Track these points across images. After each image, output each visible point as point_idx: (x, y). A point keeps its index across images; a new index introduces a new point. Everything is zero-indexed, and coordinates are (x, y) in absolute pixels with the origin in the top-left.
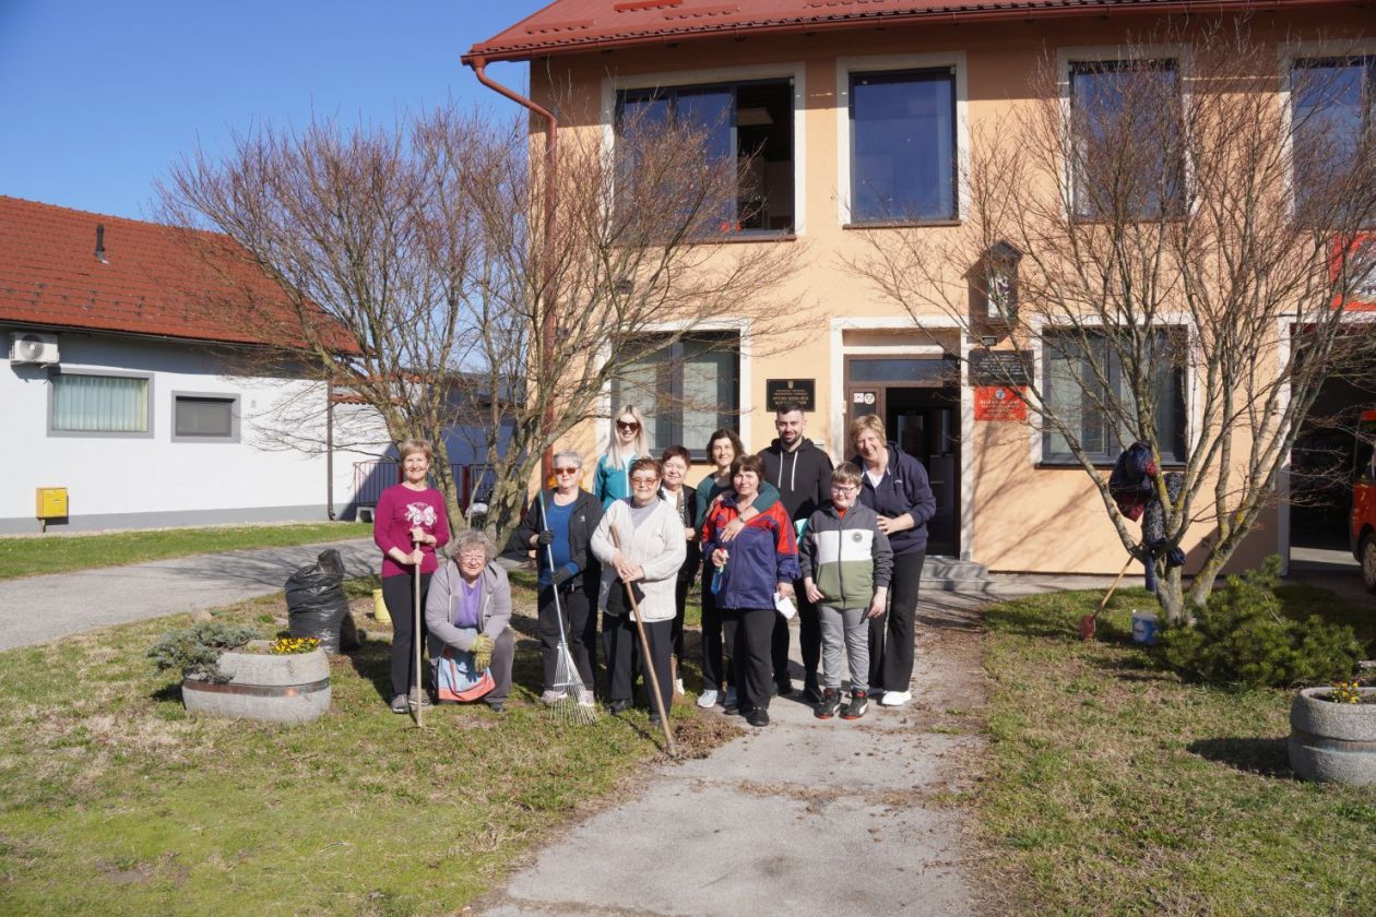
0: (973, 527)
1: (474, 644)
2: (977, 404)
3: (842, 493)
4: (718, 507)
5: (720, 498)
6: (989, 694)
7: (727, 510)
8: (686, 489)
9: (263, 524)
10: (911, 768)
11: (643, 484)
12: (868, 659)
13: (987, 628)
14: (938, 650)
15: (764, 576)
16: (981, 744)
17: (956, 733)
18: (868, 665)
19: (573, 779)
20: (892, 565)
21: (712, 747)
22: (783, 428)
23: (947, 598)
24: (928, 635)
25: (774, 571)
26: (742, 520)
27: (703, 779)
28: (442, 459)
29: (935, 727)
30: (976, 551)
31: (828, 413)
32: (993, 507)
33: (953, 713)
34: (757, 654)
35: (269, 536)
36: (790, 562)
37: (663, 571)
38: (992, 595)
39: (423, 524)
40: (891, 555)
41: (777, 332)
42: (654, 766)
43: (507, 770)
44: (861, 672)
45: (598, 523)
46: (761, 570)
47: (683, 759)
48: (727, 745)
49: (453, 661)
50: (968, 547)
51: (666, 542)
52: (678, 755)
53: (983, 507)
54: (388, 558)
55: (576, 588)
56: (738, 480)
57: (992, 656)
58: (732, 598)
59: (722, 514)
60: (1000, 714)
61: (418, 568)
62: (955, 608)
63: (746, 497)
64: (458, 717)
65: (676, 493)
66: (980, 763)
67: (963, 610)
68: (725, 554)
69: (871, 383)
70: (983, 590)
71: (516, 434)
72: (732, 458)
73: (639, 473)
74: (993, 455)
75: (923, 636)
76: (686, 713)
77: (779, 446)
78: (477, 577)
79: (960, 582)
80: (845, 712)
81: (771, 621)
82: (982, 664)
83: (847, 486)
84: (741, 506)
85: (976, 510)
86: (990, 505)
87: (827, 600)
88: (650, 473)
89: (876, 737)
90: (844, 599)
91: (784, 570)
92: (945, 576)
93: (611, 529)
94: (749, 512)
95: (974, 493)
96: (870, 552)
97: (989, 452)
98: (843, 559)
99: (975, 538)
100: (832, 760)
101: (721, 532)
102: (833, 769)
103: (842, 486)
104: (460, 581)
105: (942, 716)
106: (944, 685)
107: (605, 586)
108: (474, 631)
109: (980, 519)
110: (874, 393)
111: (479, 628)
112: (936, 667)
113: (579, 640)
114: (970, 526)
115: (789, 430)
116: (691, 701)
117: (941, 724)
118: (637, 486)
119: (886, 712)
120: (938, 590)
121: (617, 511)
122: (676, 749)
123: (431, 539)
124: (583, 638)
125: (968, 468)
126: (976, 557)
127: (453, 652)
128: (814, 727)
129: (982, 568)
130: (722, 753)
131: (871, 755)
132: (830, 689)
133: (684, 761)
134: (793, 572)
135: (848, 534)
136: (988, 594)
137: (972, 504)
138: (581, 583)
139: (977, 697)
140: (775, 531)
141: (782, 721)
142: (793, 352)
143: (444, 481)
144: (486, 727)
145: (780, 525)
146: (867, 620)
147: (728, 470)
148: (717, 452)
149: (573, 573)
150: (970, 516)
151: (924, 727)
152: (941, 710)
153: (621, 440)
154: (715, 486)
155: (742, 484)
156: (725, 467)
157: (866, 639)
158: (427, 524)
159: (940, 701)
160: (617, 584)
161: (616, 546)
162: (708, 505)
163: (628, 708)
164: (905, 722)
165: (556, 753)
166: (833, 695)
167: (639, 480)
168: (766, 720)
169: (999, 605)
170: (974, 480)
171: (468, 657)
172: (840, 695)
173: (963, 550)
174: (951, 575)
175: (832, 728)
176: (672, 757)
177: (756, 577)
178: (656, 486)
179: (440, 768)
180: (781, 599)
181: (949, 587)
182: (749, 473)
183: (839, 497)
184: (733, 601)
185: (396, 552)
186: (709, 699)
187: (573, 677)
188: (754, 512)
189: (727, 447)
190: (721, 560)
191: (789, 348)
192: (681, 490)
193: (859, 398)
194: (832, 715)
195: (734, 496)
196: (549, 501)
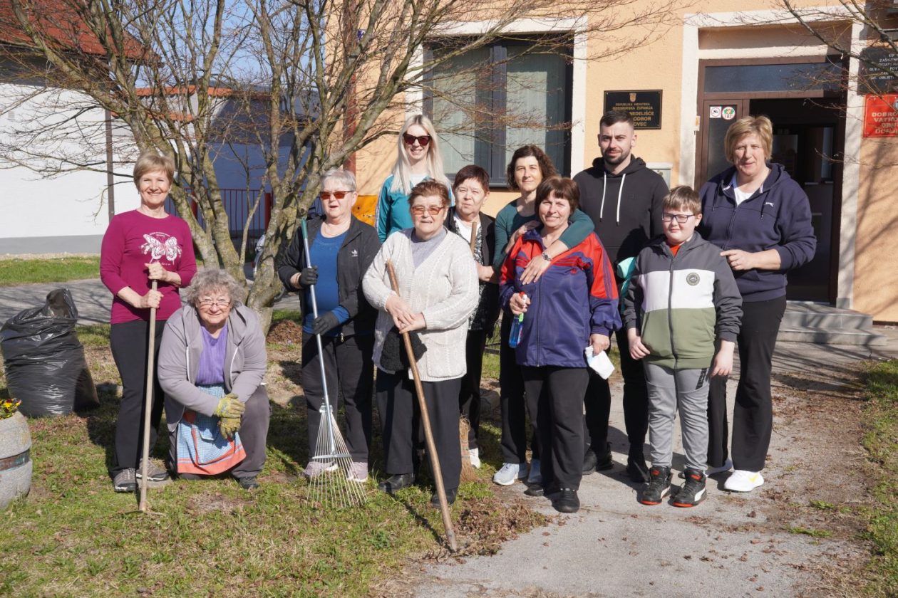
0: (855, 267)
1: (220, 406)
2: (868, 118)
3: (675, 222)
4: (520, 241)
5: (523, 230)
6: (870, 484)
7: (530, 245)
8: (484, 217)
9: (28, 256)
10: (758, 582)
11: (426, 214)
12: (706, 432)
13: (869, 394)
14: (802, 419)
15: (573, 326)
16: (856, 554)
17: (822, 536)
18: (707, 441)
19: (319, 584)
20: (741, 314)
21: (503, 539)
22: (606, 144)
23: (817, 354)
24: (790, 399)
25: (586, 320)
26: (546, 257)
27: (485, 585)
28: (210, 182)
29: (794, 525)
30: (856, 297)
31: (676, 131)
32: (882, 244)
33: (818, 507)
34: (565, 423)
35: (33, 271)
36: (606, 308)
37: (449, 319)
38: (877, 352)
39: (163, 259)
40: (740, 302)
41: (610, 27)
42: (428, 565)
43: (238, 570)
44: (698, 449)
45: (371, 260)
46: (570, 319)
47: (465, 555)
48: (523, 537)
49: (195, 427)
50: (847, 292)
51: (454, 284)
52: (458, 550)
53: (868, 244)
54: (118, 300)
55: (346, 338)
56: (544, 207)
57: (875, 432)
58: (535, 353)
59: (523, 250)
60: (884, 514)
61: (153, 312)
62: (827, 367)
63: (552, 229)
64: (195, 496)
65: (470, 224)
66: (856, 584)
67: (838, 369)
68: (525, 299)
69: (732, 94)
70: (866, 345)
71: (295, 153)
72: (538, 182)
73: (421, 200)
74: (884, 180)
75: (782, 401)
76: (479, 493)
77: (602, 166)
78: (221, 324)
79: (834, 335)
80: (677, 498)
81: (584, 381)
82: (860, 442)
83: (682, 212)
84: (547, 240)
85: (860, 247)
86: (878, 241)
87: (654, 356)
88: (434, 199)
89: (714, 534)
90: (676, 357)
91: (597, 319)
92: (816, 325)
93: (388, 267)
94: (555, 247)
95: (858, 227)
96: (711, 298)
97: (880, 176)
98: (673, 307)
99: (857, 282)
100: (654, 564)
101: (522, 272)
102: (653, 577)
103: (675, 212)
104: (200, 330)
105: (804, 510)
106: (808, 468)
107: (380, 335)
108: (220, 390)
109: (864, 259)
110: (734, 106)
111: (226, 387)
112: (799, 443)
113: (351, 401)
114: (851, 266)
115: (613, 146)
116: (487, 476)
117: (802, 521)
118: (419, 216)
119: (730, 500)
120: (805, 342)
121: (396, 246)
122: (458, 541)
123: (174, 277)
124: (355, 398)
125: (851, 195)
126: (858, 305)
127: (193, 417)
128: (635, 516)
129: (864, 318)
130: (514, 547)
131: (705, 559)
132: (659, 468)
133: (466, 558)
134: (610, 321)
135: (681, 275)
136: (871, 350)
137: (854, 240)
138: (352, 332)
139: (853, 487)
140: (588, 270)
141: (597, 506)
142: (631, 54)
143: (212, 208)
144: (227, 509)
145: (595, 264)
146: (706, 384)
147: (533, 196)
148: (520, 174)
149: (341, 320)
150: (851, 255)
151: (779, 525)
152: (803, 501)
153: (410, 158)
154: (518, 215)
155: (550, 214)
156: (529, 192)
157: (705, 407)
158: (169, 258)
159: (801, 488)
160: (393, 335)
161: (393, 289)
162: (509, 239)
163: (408, 485)
164: (753, 515)
165: (306, 546)
166: (661, 476)
167: (421, 208)
168: (575, 504)
169: (886, 365)
170: (859, 210)
171: (213, 423)
172: (670, 475)
173: (840, 296)
174: (824, 326)
175: (658, 519)
176: (451, 551)
177: (564, 326)
178: (443, 215)
179: (153, 569)
180: (595, 354)
181: (821, 340)
182: (559, 200)
183: (671, 228)
184: (536, 357)
185: (128, 294)
186: (509, 475)
187: (338, 448)
188: (562, 248)
189: (531, 167)
190: (521, 306)
191: (626, 49)
192: (477, 220)
193: (715, 113)
194: (660, 501)
195: (539, 228)
196: (314, 232)
